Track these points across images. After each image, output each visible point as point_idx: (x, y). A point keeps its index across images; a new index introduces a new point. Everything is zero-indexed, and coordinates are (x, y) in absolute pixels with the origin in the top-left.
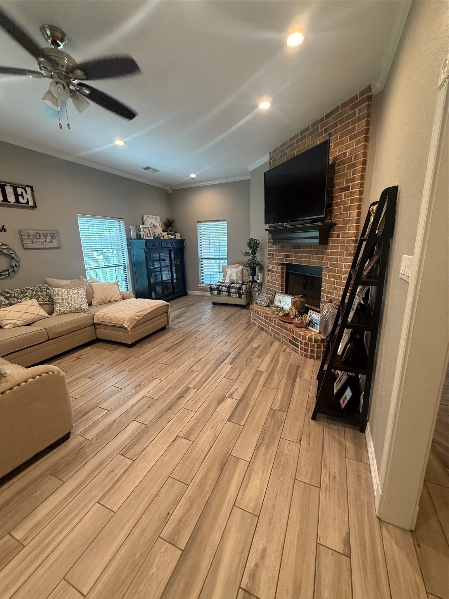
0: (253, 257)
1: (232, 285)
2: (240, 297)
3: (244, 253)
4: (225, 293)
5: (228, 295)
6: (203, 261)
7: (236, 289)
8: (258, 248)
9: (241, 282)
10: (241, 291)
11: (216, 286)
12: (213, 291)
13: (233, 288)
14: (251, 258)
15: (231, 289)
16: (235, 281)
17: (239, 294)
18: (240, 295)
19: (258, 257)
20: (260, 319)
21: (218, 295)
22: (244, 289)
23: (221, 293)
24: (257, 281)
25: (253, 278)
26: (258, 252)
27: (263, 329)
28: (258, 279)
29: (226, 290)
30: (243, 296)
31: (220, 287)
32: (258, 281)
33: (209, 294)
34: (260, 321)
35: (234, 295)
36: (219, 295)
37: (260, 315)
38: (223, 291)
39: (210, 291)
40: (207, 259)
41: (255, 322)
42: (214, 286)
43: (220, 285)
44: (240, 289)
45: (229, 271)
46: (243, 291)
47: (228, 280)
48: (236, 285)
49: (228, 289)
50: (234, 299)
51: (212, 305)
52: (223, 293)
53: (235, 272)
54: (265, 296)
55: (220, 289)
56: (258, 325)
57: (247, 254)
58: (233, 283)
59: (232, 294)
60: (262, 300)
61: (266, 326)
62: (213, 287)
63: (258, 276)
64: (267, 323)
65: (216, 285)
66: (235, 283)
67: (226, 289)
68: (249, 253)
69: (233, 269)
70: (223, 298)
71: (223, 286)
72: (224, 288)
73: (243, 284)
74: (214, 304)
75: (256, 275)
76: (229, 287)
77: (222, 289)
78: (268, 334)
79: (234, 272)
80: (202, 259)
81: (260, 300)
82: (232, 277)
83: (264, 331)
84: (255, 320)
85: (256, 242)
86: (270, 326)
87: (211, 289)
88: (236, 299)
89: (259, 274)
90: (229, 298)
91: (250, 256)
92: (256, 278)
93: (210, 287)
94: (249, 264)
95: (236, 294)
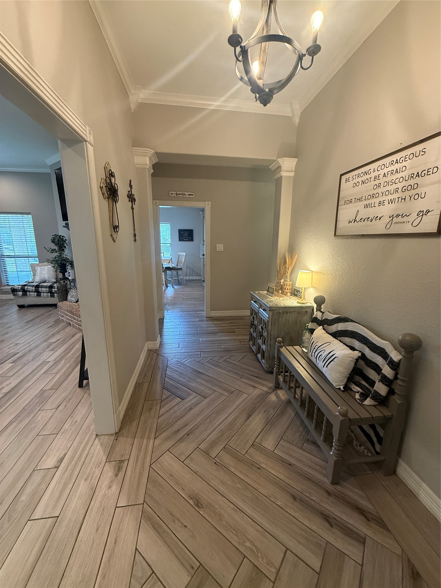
0: (61, 254)
1: (41, 284)
2: (52, 296)
3: (48, 249)
4: (33, 293)
5: (37, 295)
6: (6, 259)
7: (46, 288)
8: (65, 245)
9: (55, 281)
10: (53, 290)
11: (20, 287)
12: (17, 292)
13: (42, 287)
14: (58, 254)
15: (40, 289)
16: (47, 280)
17: (51, 292)
18: (52, 294)
19: (66, 253)
20: (67, 315)
21: (23, 297)
22: (56, 287)
23: (28, 293)
24: (68, 278)
25: (64, 275)
26: (66, 248)
27: (70, 324)
28: (69, 276)
29: (34, 290)
30: (56, 295)
31: (26, 287)
32: (70, 278)
33: (11, 296)
34: (67, 317)
35: (45, 294)
36: (26, 297)
37: (66, 311)
38: (29, 292)
39: (12, 293)
40: (9, 257)
41: (63, 319)
42: (18, 286)
43: (25, 285)
44: (51, 287)
45: (38, 269)
46: (56, 290)
47: (38, 279)
48: (47, 283)
49: (37, 289)
50: (45, 298)
51: (18, 308)
52: (31, 293)
53: (47, 271)
54: (75, 292)
55: (26, 289)
56: (66, 321)
57: (53, 251)
58: (45, 282)
59: (42, 294)
60: (72, 297)
61: (72, 321)
62: (15, 288)
63: (69, 272)
64: (72, 317)
65: (20, 285)
66: (47, 281)
67: (34, 288)
68: (55, 249)
69: (44, 267)
70: (32, 299)
71: (29, 286)
72: (31, 288)
73: (56, 282)
74: (21, 307)
75: (66, 271)
76: (37, 287)
77: (28, 290)
78: (74, 327)
79: (45, 270)
80: (3, 257)
81: (70, 296)
82: (42, 276)
83: (71, 325)
84: (63, 316)
85: (63, 238)
86: (74, 320)
87: (14, 291)
88: (48, 298)
89: (70, 271)
90: (39, 298)
91: (58, 252)
92: (67, 275)
93: (11, 288)
94: (56, 261)
95: (46, 293)
